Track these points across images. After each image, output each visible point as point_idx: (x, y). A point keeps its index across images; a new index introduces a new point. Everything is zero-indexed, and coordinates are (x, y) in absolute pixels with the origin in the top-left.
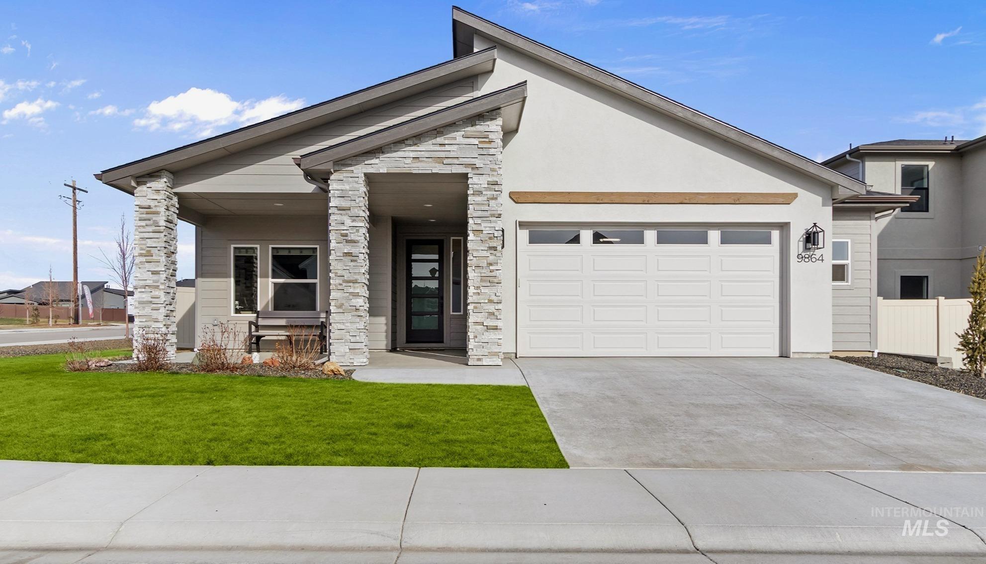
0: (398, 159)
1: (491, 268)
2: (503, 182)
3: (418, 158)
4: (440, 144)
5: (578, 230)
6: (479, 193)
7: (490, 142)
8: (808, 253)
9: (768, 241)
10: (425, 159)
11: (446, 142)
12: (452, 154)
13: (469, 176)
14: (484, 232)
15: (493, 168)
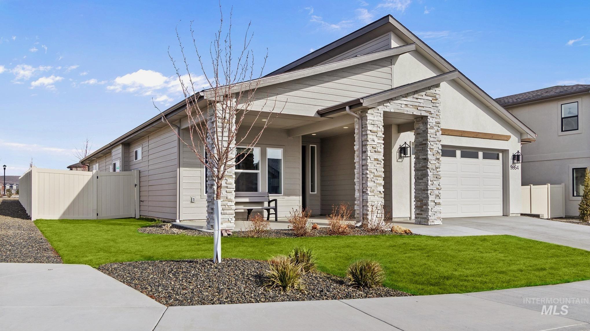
0: (398, 104)
1: (438, 170)
2: (441, 123)
3: (407, 105)
4: (416, 98)
5: (455, 150)
6: (432, 128)
7: (436, 99)
8: (514, 165)
9: (498, 158)
10: (410, 106)
11: (420, 97)
12: (421, 105)
13: (429, 117)
14: (434, 150)
15: (438, 115)
